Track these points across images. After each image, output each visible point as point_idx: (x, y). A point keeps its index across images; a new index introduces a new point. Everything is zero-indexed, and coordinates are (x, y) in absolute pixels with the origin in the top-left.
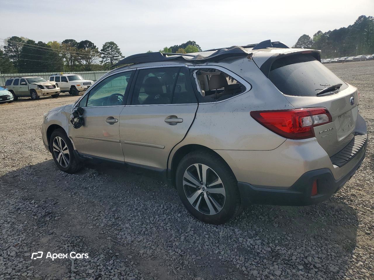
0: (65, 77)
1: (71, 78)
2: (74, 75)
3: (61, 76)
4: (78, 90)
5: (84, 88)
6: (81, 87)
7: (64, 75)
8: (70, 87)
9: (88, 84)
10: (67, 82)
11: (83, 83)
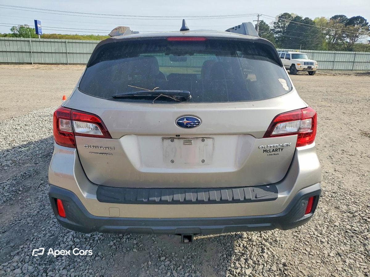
0: (289, 55)
1: (295, 56)
2: (301, 53)
3: (286, 53)
4: (297, 69)
5: (303, 68)
6: (301, 67)
7: (289, 53)
8: (290, 65)
9: (309, 65)
10: (290, 59)
11: (304, 63)
